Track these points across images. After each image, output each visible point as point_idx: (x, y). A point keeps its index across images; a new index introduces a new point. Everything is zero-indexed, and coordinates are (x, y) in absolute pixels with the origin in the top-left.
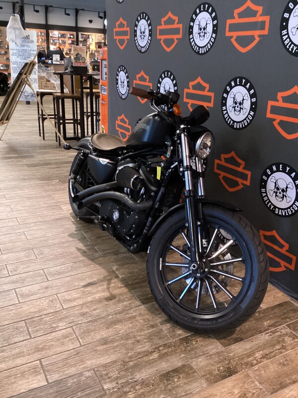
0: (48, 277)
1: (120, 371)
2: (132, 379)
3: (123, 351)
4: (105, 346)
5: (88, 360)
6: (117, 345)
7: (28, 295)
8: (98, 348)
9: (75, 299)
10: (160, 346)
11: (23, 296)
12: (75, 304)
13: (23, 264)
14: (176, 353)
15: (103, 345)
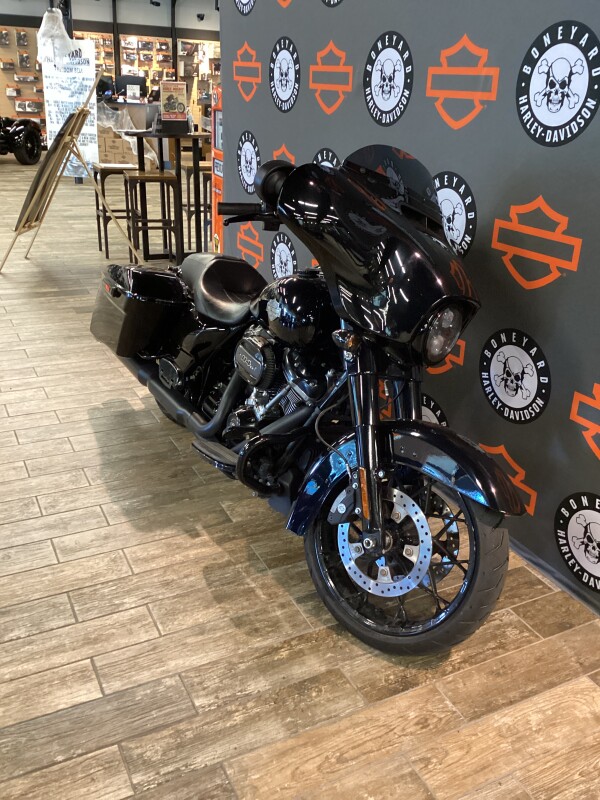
0: (109, 520)
1: (222, 677)
2: (241, 691)
3: (231, 645)
4: (200, 638)
5: (171, 659)
6: (221, 637)
7: (73, 550)
8: (189, 640)
9: (154, 558)
10: (293, 639)
11: (66, 551)
12: (154, 565)
13: (67, 496)
14: (319, 651)
15: (197, 635)
